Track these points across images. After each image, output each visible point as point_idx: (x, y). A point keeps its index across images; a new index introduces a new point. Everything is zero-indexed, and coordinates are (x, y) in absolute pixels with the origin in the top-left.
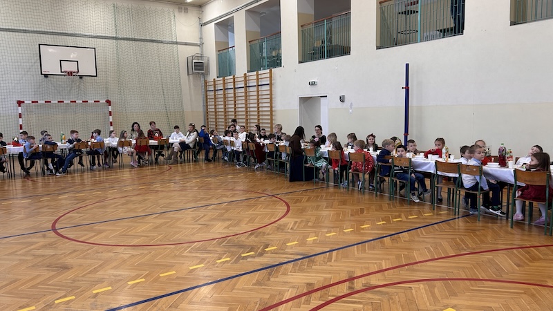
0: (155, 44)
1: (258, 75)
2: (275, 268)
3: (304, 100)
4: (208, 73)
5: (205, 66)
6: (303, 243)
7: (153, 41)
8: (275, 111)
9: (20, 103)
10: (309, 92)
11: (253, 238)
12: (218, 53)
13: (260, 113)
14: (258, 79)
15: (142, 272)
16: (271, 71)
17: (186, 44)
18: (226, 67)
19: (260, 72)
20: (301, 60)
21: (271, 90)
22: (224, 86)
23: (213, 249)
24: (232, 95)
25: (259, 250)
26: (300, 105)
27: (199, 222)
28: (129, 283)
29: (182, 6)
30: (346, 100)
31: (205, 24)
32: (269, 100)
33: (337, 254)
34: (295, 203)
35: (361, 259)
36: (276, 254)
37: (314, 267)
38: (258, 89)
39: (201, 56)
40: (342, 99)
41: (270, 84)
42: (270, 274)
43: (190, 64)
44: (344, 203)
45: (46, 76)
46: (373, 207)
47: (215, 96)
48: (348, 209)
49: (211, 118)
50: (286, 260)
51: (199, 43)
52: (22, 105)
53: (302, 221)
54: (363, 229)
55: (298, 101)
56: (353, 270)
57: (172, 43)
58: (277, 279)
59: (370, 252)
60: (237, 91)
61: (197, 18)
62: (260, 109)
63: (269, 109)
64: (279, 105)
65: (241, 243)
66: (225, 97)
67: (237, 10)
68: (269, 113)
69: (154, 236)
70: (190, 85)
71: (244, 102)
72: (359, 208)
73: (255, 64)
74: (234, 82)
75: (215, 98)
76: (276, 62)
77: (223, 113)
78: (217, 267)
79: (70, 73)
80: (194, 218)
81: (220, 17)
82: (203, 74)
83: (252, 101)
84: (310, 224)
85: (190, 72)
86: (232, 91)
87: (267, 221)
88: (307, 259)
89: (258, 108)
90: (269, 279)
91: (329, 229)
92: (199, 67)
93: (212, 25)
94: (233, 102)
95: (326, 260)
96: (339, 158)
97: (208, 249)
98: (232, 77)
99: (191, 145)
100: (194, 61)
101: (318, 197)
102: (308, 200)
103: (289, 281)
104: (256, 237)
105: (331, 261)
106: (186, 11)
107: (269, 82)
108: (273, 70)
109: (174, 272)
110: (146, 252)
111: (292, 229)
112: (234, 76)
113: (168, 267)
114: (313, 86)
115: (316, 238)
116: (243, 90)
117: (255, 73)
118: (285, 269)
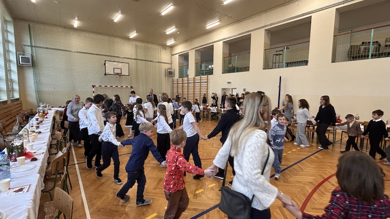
4: (174, 76)
5: (173, 73)
7: (151, 61)
9: (93, 86)
10: (227, 86)
12: (180, 68)
14: (201, 80)
16: (207, 76)
17: (165, 63)
18: (183, 73)
19: (202, 77)
20: (223, 72)
21: (207, 85)
22: (182, 82)
24: (187, 86)
29: (164, 47)
31: (173, 55)
32: (206, 89)
38: (200, 84)
39: (171, 69)
41: (207, 82)
43: (166, 72)
45: (105, 74)
47: (177, 86)
51: (170, 63)
55: (221, 90)
57: (159, 62)
60: (189, 84)
61: (170, 53)
66: (183, 87)
67: (191, 49)
70: (166, 81)
71: (192, 89)
73: (199, 72)
74: (188, 80)
76: (211, 72)
79: (118, 74)
81: (182, 52)
82: (172, 76)
85: (166, 75)
86: (186, 84)
92: (170, 73)
93: (177, 55)
94: (187, 89)
98: (187, 78)
100: (168, 71)
106: (165, 49)
108: (209, 76)
114: (229, 84)
117: (199, 77)
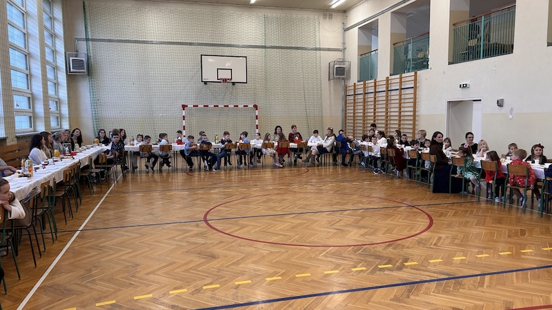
0: (299, 51)
1: (401, 78)
2: (416, 285)
3: (452, 104)
4: (349, 77)
5: (346, 70)
6: (448, 261)
7: (298, 48)
8: (418, 116)
9: (184, 107)
10: (458, 95)
11: (390, 249)
12: (360, 57)
13: (402, 118)
14: (401, 82)
15: (280, 270)
16: (416, 73)
17: (329, 50)
18: (367, 71)
19: (403, 75)
20: (451, 61)
21: (415, 93)
22: (364, 90)
23: (348, 256)
24: (373, 99)
25: (398, 264)
26: (448, 109)
27: (334, 227)
28: (267, 279)
29: (327, 12)
30: (505, 104)
31: (348, 29)
32: (412, 105)
33: (491, 279)
34: (440, 216)
35: (522, 289)
36: (417, 270)
37: (461, 290)
38: (401, 92)
39: (343, 62)
40: (500, 104)
41: (415, 88)
42: (410, 291)
43: (331, 70)
44: (500, 221)
45: (206, 83)
46: (538, 229)
47: (355, 100)
48: (505, 228)
49: (350, 122)
50: (428, 278)
51: (341, 47)
52: (186, 108)
53: (447, 237)
54: (524, 254)
55: (445, 105)
56: (511, 300)
57: (316, 49)
58: (417, 298)
59: (533, 282)
60: (378, 95)
61: (341, 24)
62: (402, 114)
63: (412, 114)
64: (423, 110)
65: (378, 254)
66: (365, 101)
67: (383, 12)
68: (412, 118)
69: (291, 236)
70: (330, 90)
71: (384, 106)
72: (519, 228)
73: (399, 67)
74: (375, 86)
75: (355, 103)
76: (423, 64)
77: (361, 118)
78: (352, 275)
79: (225, 80)
80: (329, 222)
81: (364, 21)
82: (343, 79)
83: (393, 106)
84: (456, 241)
85: (331, 77)
86: (372, 95)
87: (406, 233)
88: (453, 281)
89: (400, 113)
90: (408, 297)
91: (481, 250)
92: (340, 72)
93: (356, 29)
94: (373, 107)
95: (476, 285)
96: (494, 169)
97: (343, 255)
98: (373, 81)
99: (328, 149)
100: (336, 66)
101: (466, 212)
102: (455, 215)
103: (431, 302)
104: (395, 249)
105: (482, 286)
106: (331, 17)
107: (413, 86)
108: (418, 72)
109: (309, 274)
110: (283, 250)
111: (435, 244)
112: (375, 80)
113: (304, 268)
114: (464, 89)
115: (464, 258)
116: (384, 94)
117: (398, 76)
118: (427, 288)
